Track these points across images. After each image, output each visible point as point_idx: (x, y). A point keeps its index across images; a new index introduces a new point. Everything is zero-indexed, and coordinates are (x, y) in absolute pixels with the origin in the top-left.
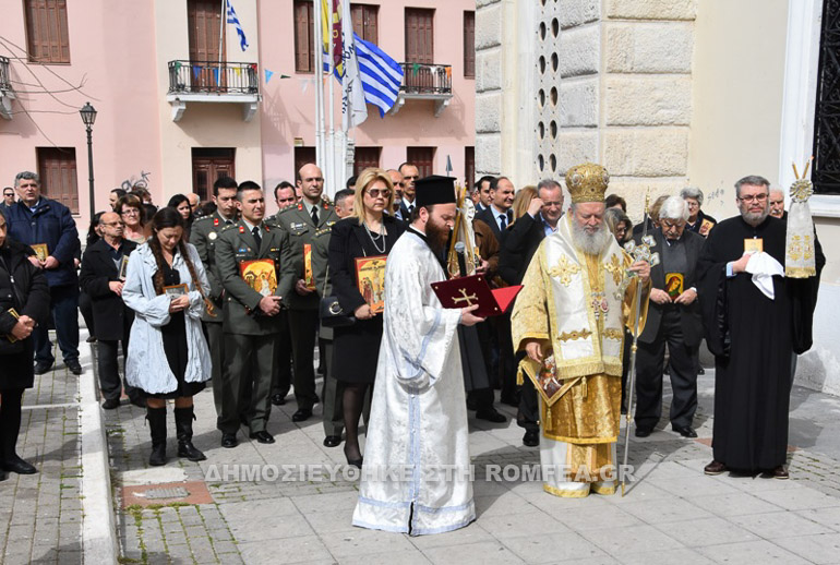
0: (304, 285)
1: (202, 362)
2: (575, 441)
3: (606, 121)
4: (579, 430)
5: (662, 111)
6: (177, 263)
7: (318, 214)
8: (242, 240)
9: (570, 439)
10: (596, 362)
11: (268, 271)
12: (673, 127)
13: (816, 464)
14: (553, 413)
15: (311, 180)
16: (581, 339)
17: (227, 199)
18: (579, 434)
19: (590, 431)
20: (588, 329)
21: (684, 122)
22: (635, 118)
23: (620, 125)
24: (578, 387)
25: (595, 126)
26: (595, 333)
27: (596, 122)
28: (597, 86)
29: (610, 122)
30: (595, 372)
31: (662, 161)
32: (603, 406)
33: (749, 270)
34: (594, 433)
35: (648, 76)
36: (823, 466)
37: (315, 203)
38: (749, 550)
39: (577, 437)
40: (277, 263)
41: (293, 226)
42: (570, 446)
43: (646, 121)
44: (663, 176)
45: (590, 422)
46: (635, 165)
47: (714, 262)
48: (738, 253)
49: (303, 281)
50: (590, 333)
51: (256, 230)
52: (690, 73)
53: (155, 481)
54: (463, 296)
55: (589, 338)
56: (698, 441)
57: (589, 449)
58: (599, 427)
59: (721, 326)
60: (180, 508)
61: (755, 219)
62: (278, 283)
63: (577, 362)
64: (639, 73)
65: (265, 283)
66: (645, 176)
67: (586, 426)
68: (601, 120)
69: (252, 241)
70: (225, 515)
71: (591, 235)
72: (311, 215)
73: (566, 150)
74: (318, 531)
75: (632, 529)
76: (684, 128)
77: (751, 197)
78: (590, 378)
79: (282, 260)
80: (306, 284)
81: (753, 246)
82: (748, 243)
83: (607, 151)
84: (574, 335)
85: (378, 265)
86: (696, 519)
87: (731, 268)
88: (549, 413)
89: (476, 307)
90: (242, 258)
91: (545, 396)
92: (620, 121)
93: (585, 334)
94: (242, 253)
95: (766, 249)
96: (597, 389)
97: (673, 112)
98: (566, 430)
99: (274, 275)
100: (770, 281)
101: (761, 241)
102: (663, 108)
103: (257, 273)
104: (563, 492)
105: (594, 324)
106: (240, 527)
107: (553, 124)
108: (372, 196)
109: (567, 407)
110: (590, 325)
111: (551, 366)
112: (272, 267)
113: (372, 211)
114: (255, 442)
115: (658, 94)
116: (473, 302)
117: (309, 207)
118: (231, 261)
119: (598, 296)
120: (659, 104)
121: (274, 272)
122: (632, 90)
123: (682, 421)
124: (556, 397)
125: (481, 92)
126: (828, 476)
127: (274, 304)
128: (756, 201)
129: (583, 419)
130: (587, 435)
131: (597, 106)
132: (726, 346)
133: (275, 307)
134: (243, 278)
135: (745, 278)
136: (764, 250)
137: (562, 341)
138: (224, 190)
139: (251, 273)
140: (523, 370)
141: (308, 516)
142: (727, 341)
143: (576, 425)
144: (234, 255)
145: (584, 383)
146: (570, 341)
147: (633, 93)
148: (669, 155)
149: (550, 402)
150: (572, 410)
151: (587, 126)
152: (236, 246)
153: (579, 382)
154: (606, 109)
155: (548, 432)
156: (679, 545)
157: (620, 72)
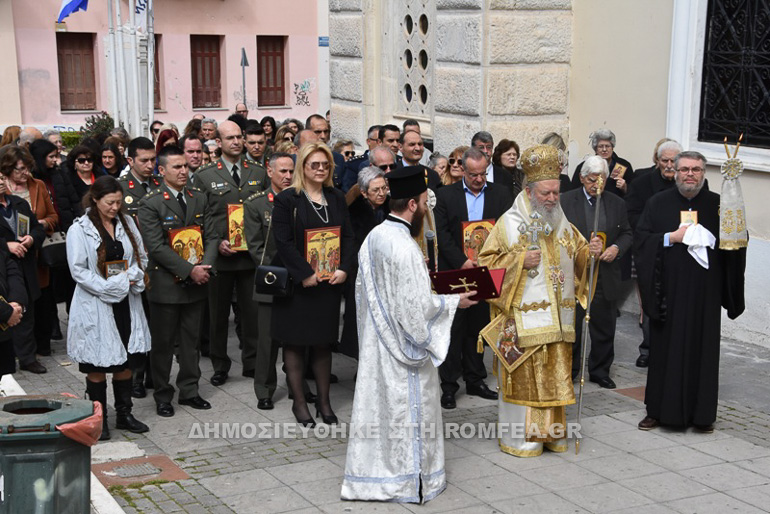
0: (229, 246)
1: (145, 333)
2: (536, 404)
3: (490, 59)
4: (540, 394)
5: (543, 49)
6: (119, 233)
7: (239, 173)
8: (168, 207)
9: (530, 403)
10: (555, 331)
11: (195, 239)
12: (554, 65)
13: (733, 412)
14: (513, 379)
15: (232, 138)
16: (541, 310)
17: (146, 160)
18: (540, 398)
19: (551, 395)
20: (548, 301)
21: (564, 59)
22: (518, 56)
23: (503, 63)
24: (539, 355)
25: (478, 64)
26: (554, 305)
27: (480, 60)
28: (480, 23)
29: (494, 60)
30: (554, 340)
31: (543, 100)
32: (562, 371)
33: (685, 241)
34: (554, 397)
35: (529, 13)
36: (741, 415)
37: (234, 161)
38: (711, 503)
39: (538, 401)
40: (202, 230)
41: (214, 185)
42: (529, 409)
43: (528, 59)
44: (544, 114)
45: (550, 388)
46: (517, 104)
47: (652, 232)
48: (674, 224)
49: (226, 241)
50: (550, 304)
51: (180, 195)
52: (570, 9)
53: (116, 457)
54: (462, 283)
55: (548, 309)
56: (616, 391)
57: (548, 412)
58: (560, 391)
59: (658, 293)
60: (161, 485)
61: (689, 190)
62: (204, 250)
63: (538, 332)
64: (522, 9)
65: (192, 251)
66: (527, 115)
67: (548, 391)
68: (484, 56)
69: (177, 208)
70: (211, 491)
71: (550, 212)
72: (232, 174)
73: (443, 86)
74: (314, 502)
75: (600, 487)
76: (565, 65)
77: (686, 169)
78: (550, 346)
79: (207, 225)
80: (229, 245)
81: (688, 217)
82: (684, 214)
83: (491, 90)
84: (535, 306)
85: (326, 236)
86: (652, 474)
87: (668, 238)
88: (509, 378)
89: (474, 292)
90: (170, 226)
91: (506, 364)
92: (503, 59)
93: (544, 305)
94: (170, 221)
95: (700, 221)
96: (557, 356)
97: (554, 49)
98: (527, 395)
99: (200, 242)
100: (705, 251)
101: (695, 213)
102: (544, 45)
103: (185, 241)
104: (522, 452)
105: (553, 296)
106: (236, 503)
107: (423, 54)
108: (313, 168)
109: (527, 373)
110: (549, 297)
111: (511, 335)
112: (199, 234)
113: (313, 183)
114: (188, 408)
115: (540, 32)
116: (471, 288)
117: (230, 166)
118: (159, 230)
119: (556, 269)
120: (541, 41)
121: (201, 239)
122: (515, 27)
123: (600, 373)
124: (518, 363)
125: (337, 11)
126: (749, 425)
127: (205, 273)
128: (690, 173)
129: (544, 384)
130: (548, 398)
131: (480, 43)
132: (662, 311)
133: (205, 276)
134: (171, 246)
135: (681, 248)
136: (698, 222)
137: (523, 312)
138: (143, 151)
139: (179, 241)
140: (483, 339)
141: (293, 487)
142: (664, 306)
143: (537, 390)
144: (161, 224)
145: (545, 350)
146: (530, 312)
147: (517, 30)
148: (551, 93)
149: (511, 369)
150: (533, 376)
151: (468, 63)
152: (163, 213)
153: (541, 349)
154: (489, 47)
155: (507, 396)
156: (648, 501)
157: (503, 8)
